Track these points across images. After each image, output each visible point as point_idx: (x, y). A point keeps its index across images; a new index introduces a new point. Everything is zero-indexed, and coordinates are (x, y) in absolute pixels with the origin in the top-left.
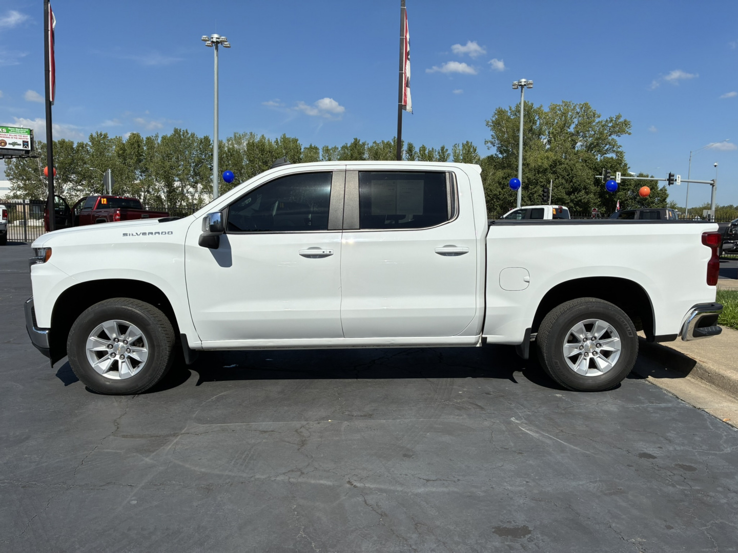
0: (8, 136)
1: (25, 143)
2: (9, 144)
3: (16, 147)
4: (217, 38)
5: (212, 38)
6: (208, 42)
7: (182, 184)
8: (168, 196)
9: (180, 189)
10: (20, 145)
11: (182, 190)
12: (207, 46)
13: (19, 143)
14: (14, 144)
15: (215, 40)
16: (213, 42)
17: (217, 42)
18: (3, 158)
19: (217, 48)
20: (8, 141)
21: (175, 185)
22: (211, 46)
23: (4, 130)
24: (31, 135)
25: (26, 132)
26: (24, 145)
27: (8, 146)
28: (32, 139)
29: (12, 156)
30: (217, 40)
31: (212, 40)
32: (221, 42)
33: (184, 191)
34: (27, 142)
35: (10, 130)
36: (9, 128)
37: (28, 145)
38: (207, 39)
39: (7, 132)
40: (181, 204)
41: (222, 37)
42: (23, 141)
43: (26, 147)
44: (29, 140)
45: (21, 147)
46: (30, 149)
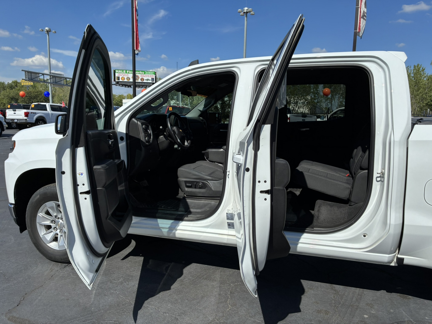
0: (145, 76)
1: (153, 79)
2: (145, 80)
3: (149, 81)
4: (247, 10)
5: (244, 10)
6: (242, 13)
7: (229, 99)
8: (221, 106)
9: (228, 102)
10: (150, 80)
11: (229, 102)
12: (241, 15)
13: (150, 79)
14: (148, 80)
15: (245, 11)
16: (244, 13)
17: (247, 12)
18: (143, 87)
19: (246, 16)
20: (145, 78)
21: (225, 100)
22: (243, 15)
23: (143, 73)
24: (155, 75)
25: (153, 73)
26: (152, 80)
27: (145, 81)
28: (156, 77)
29: (146, 86)
30: (247, 11)
31: (244, 11)
32: (250, 12)
33: (230, 103)
34: (154, 79)
35: (146, 73)
36: (145, 72)
37: (154, 80)
38: (241, 11)
39: (144, 74)
40: (228, 110)
41: (250, 9)
42: (152, 78)
43: (153, 81)
44: (154, 78)
45: (150, 81)
46: (155, 82)
